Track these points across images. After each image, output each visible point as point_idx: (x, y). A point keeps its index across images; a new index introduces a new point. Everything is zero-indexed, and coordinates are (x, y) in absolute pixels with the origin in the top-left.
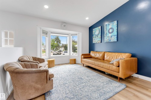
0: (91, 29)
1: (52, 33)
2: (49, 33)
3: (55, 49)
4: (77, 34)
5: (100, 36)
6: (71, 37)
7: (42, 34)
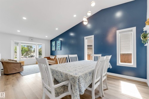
0: (51, 41)
1: (22, 43)
2: (19, 43)
3: (24, 54)
4: (41, 45)
5: (55, 47)
6: (38, 46)
7: (14, 45)
